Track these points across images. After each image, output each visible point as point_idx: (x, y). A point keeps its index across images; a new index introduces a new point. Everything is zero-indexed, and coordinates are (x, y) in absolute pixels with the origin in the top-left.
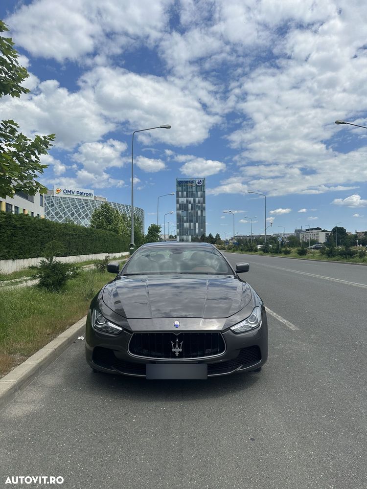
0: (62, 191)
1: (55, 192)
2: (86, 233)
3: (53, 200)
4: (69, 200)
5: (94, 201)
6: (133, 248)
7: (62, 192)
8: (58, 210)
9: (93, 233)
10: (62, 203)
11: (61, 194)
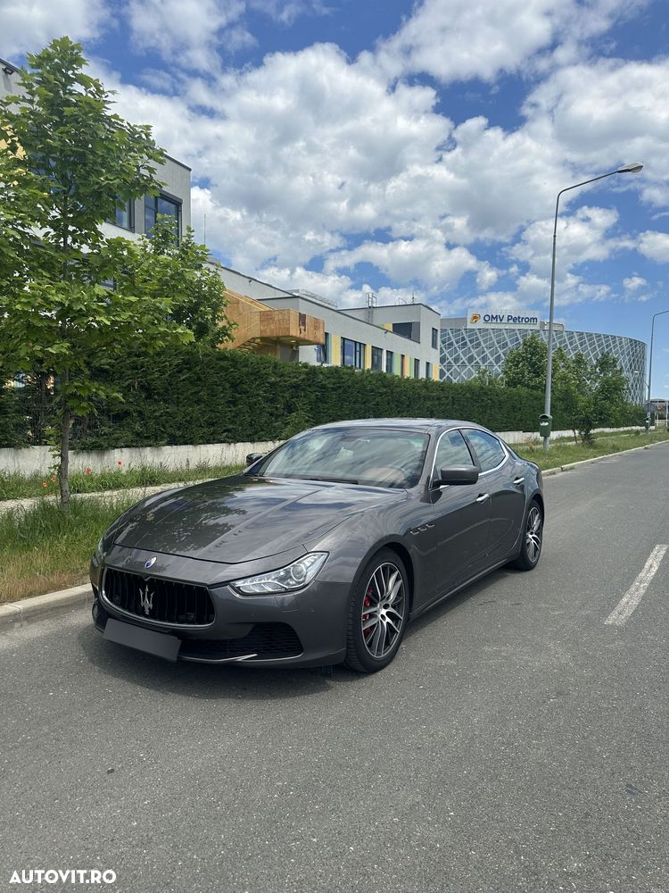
0: (482, 316)
1: (469, 320)
2: (468, 395)
3: (465, 335)
4: (494, 333)
5: (539, 331)
6: (547, 424)
7: (482, 320)
8: (474, 352)
9: (486, 393)
10: (481, 340)
11: (480, 324)
